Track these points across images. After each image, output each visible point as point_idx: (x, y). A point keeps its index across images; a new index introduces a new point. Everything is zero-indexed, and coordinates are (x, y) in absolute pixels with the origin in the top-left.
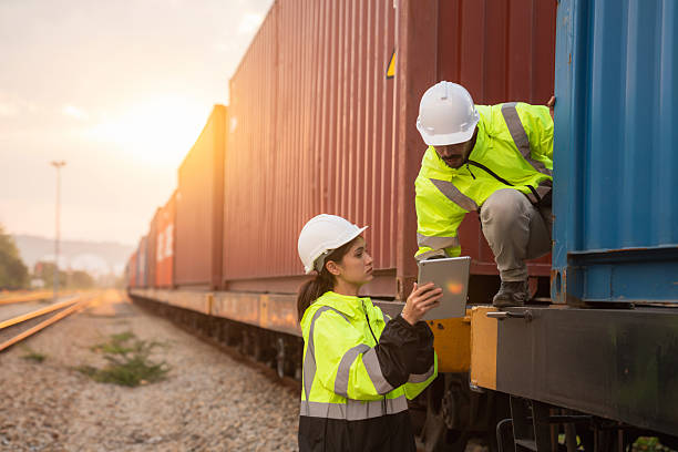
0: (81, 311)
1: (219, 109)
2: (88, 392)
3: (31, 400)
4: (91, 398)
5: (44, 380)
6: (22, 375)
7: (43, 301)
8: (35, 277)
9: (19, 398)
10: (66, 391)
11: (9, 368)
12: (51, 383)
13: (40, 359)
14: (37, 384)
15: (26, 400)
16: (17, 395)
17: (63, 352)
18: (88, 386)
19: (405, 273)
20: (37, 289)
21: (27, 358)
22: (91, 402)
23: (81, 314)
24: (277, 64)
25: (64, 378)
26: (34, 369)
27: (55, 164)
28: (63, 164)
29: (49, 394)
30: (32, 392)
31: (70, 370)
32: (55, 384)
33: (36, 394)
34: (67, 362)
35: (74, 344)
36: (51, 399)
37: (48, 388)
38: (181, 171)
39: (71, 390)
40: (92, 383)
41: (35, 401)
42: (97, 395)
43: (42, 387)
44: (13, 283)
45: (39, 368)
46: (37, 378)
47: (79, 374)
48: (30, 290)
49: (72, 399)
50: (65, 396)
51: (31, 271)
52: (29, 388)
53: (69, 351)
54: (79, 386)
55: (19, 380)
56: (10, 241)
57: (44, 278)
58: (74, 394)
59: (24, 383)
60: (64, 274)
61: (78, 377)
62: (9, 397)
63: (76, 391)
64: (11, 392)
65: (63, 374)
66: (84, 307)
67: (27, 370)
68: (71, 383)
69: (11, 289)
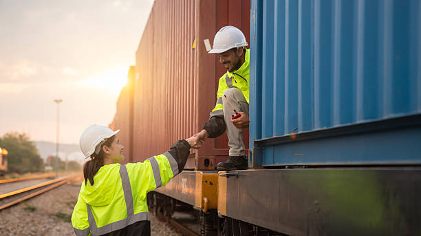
0: (69, 183)
1: (132, 68)
2: (58, 228)
3: (20, 232)
4: (58, 231)
5: (33, 221)
6: (19, 218)
7: (49, 178)
8: (47, 165)
9: (14, 231)
10: (45, 227)
11: (14, 215)
12: (36, 222)
13: (33, 210)
14: (27, 223)
15: (18, 232)
16: (12, 230)
17: (49, 205)
18: (59, 224)
19: (199, 155)
20: (48, 171)
21: (25, 209)
22: (58, 233)
23: (69, 185)
24: (153, 43)
25: (46, 219)
26: (29, 215)
27: (57, 101)
28: (61, 101)
29: (33, 229)
30: (23, 227)
31: (50, 216)
32: (39, 223)
33: (25, 229)
34: (50, 211)
35: (58, 201)
36: (33, 231)
37: (34, 225)
38: (118, 104)
39: (48, 226)
40: (62, 222)
41: (23, 232)
42: (63, 228)
43: (30, 225)
44: (34, 168)
45: (31, 214)
46: (28, 219)
47: (56, 217)
48: (43, 172)
49: (47, 231)
50: (43, 229)
51: (45, 161)
52: (22, 225)
53: (53, 205)
54: (54, 224)
55: (17, 221)
56: (33, 144)
57: (52, 165)
58: (50, 228)
59: (20, 222)
60: (64, 163)
61: (54, 219)
62: (8, 230)
63: (51, 227)
64: (10, 228)
65: (46, 217)
66: (71, 181)
67: (24, 215)
68: (49, 223)
69: (32, 172)
